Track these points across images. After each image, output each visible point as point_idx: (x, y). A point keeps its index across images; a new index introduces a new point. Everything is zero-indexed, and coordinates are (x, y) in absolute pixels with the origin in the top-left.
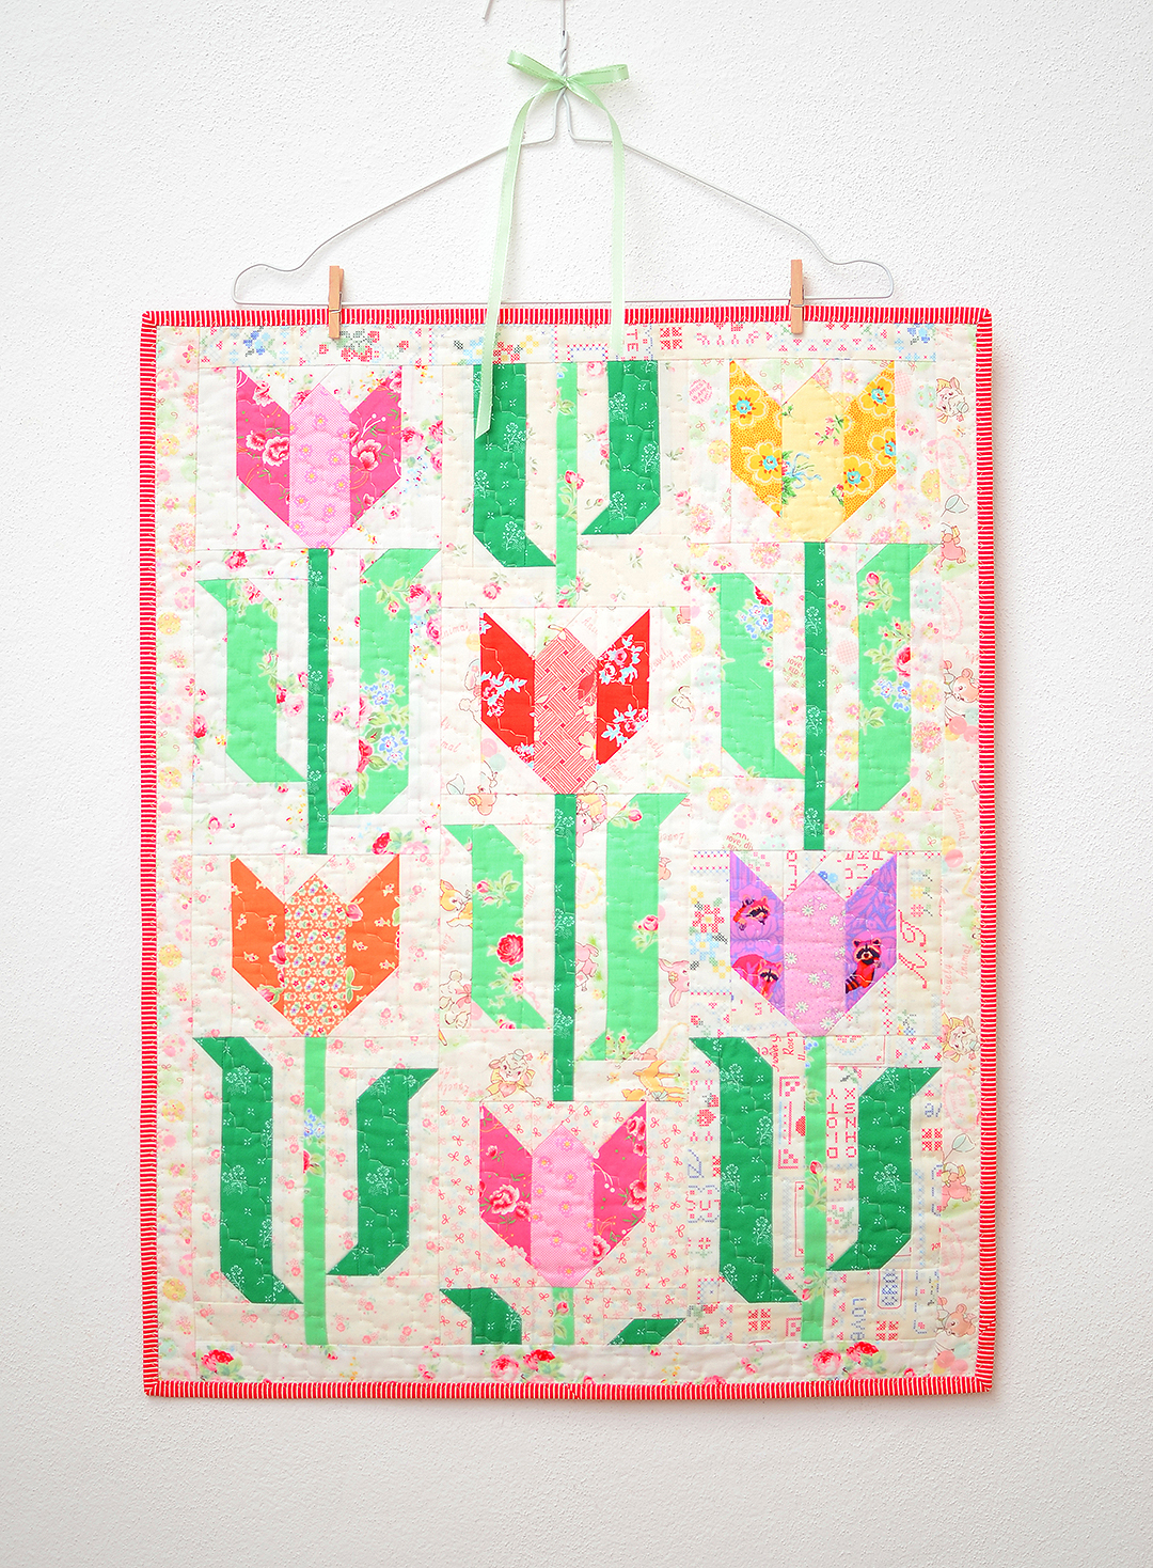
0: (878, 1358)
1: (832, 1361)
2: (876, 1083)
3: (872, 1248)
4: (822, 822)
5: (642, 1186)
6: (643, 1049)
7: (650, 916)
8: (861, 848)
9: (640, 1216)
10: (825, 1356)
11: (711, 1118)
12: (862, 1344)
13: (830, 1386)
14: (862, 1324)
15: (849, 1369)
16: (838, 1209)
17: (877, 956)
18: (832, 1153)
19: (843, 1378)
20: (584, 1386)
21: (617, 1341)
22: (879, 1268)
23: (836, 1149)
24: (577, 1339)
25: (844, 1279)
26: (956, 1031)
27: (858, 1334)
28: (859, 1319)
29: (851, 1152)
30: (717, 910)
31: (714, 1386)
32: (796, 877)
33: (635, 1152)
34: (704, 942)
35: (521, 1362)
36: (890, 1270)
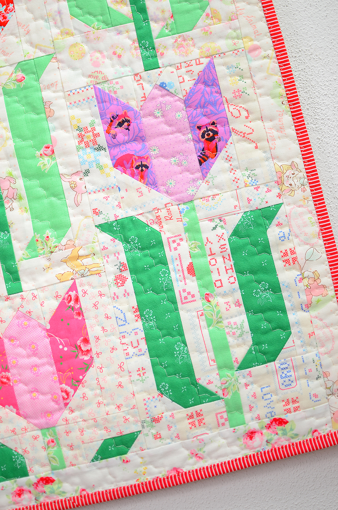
0: (289, 427)
1: (257, 437)
2: (238, 225)
3: (265, 347)
4: (154, 48)
5: (86, 341)
6: (64, 241)
7: (46, 145)
8: (186, 59)
9: (90, 363)
10: (251, 435)
11: (124, 280)
12: (275, 420)
13: (259, 455)
14: (272, 405)
15: (271, 440)
16: (232, 324)
17: (216, 133)
18: (218, 284)
19: (268, 448)
20: (81, 496)
21: (95, 459)
22: (274, 360)
23: (220, 280)
24: (68, 463)
25: (250, 374)
26: (287, 174)
27: (271, 413)
28: (268, 401)
29: (232, 280)
30: (94, 129)
31: (175, 476)
32: (144, 91)
33: (76, 317)
34: (90, 154)
35: (32, 489)
36: (283, 360)
